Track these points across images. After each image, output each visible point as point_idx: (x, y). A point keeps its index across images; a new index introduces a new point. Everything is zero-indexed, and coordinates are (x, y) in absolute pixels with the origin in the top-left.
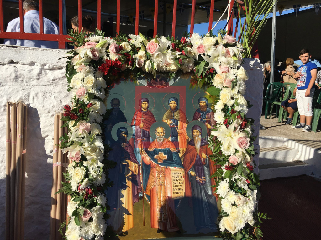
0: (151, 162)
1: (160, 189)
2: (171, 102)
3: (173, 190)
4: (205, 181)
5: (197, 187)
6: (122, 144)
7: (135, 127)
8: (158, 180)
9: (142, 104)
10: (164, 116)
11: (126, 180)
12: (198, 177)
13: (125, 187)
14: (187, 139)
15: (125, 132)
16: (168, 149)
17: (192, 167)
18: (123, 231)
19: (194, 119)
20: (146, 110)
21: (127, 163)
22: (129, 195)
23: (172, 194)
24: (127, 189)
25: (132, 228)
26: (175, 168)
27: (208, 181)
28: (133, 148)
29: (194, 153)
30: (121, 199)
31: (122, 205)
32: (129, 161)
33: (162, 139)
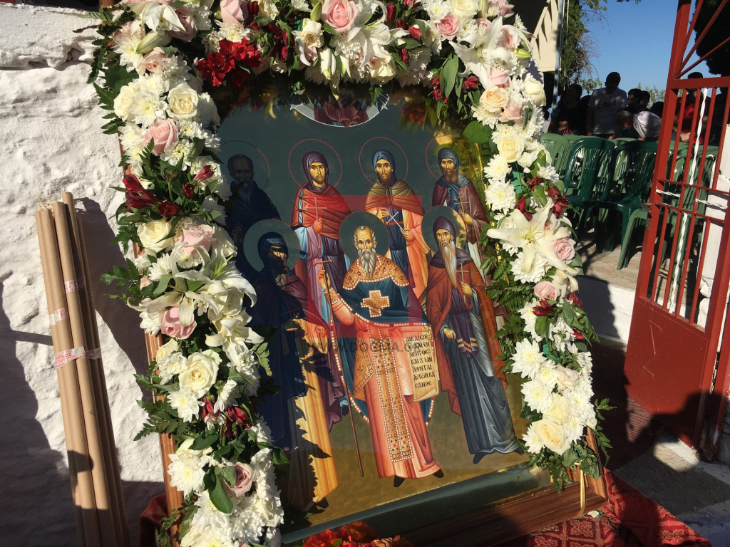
0: (355, 319)
1: (385, 380)
2: (379, 162)
3: (413, 378)
4: (477, 348)
5: (463, 364)
6: (277, 279)
7: (303, 231)
8: (377, 360)
9: (312, 170)
10: (369, 200)
11: (301, 370)
12: (462, 340)
13: (303, 390)
14: (427, 252)
15: (279, 245)
16: (388, 280)
17: (446, 317)
18: (315, 500)
19: (434, 204)
20: (324, 185)
21: (298, 326)
22: (316, 407)
23: (412, 388)
24: (308, 393)
25: (337, 488)
26: (412, 325)
27: (482, 347)
28: (306, 284)
29: (446, 285)
30: (298, 422)
31: (303, 436)
32: (302, 322)
33: (372, 257)
